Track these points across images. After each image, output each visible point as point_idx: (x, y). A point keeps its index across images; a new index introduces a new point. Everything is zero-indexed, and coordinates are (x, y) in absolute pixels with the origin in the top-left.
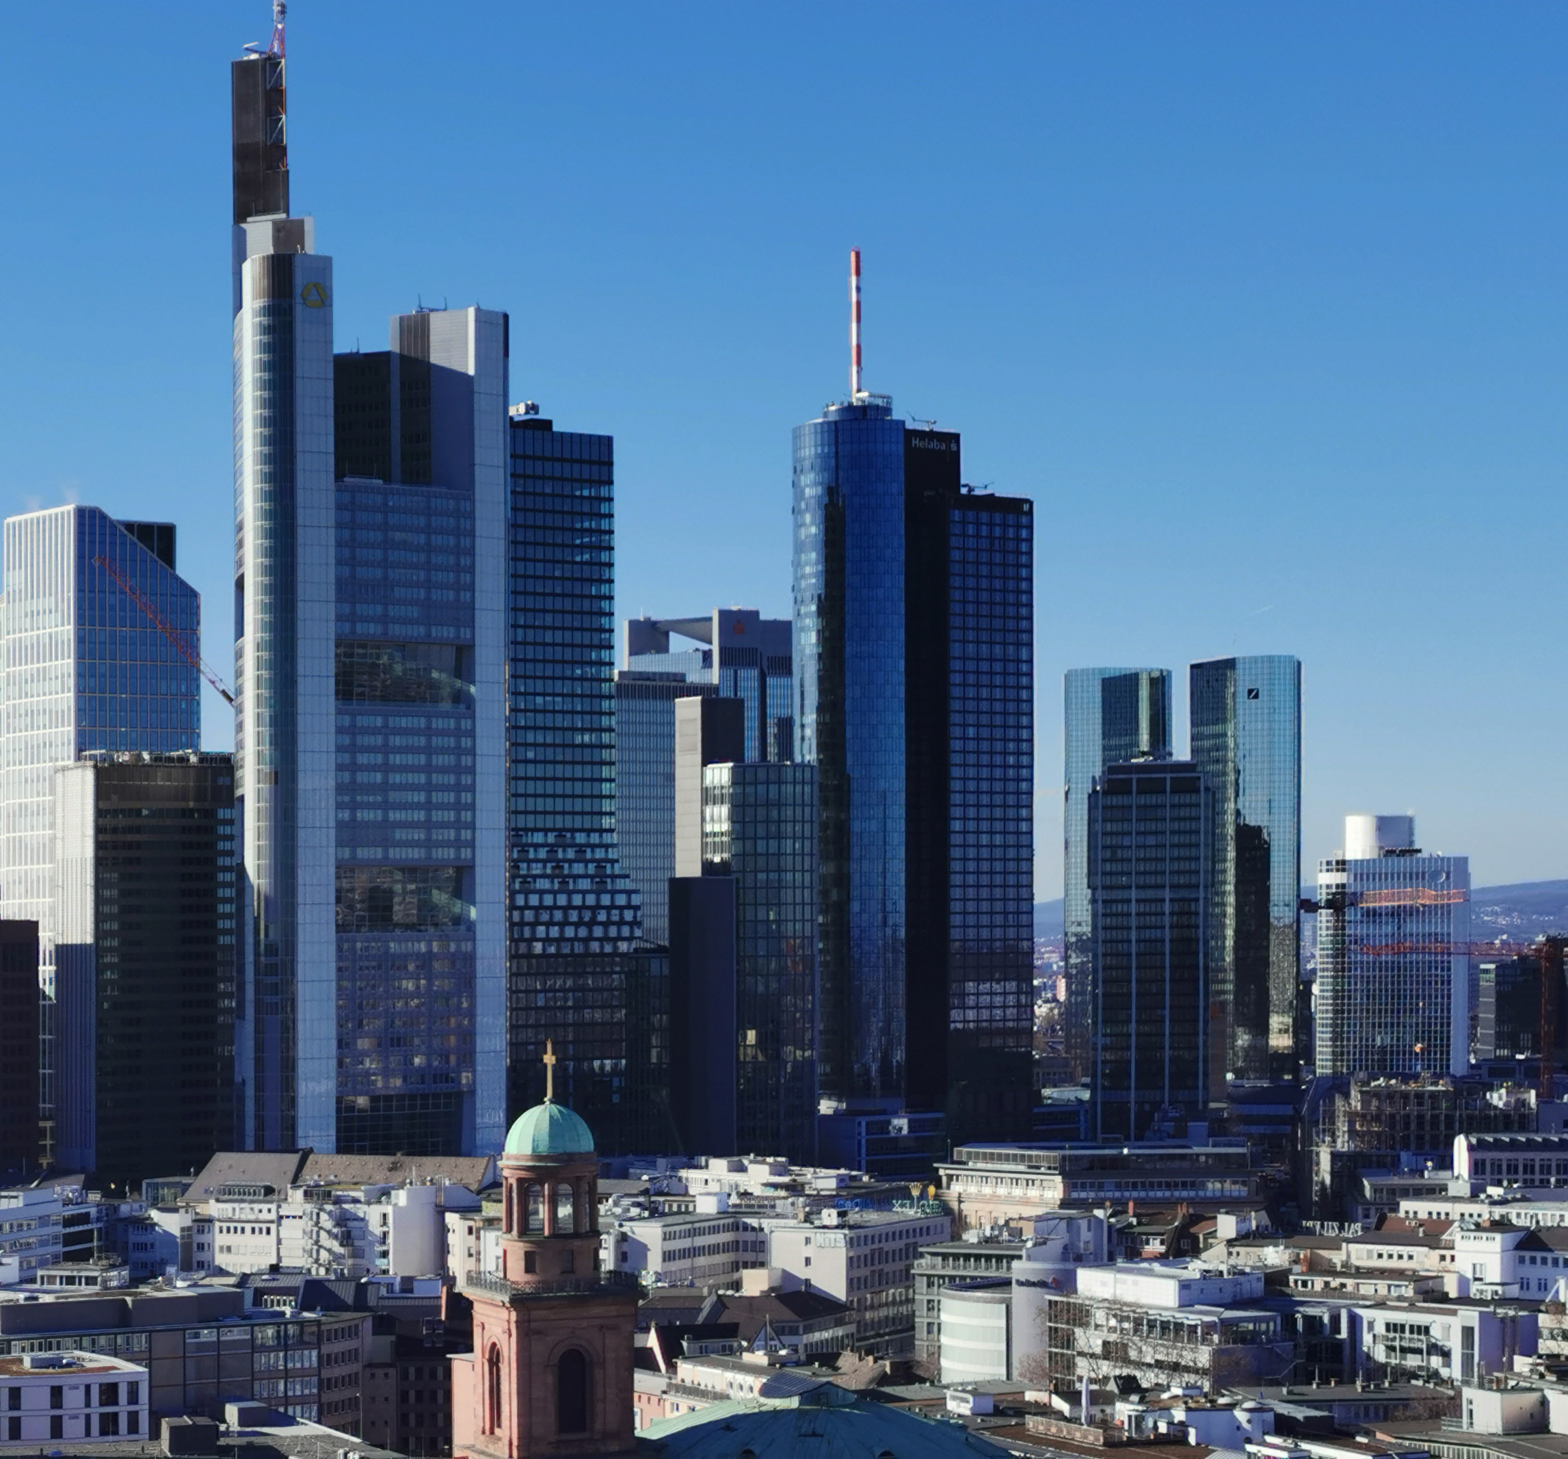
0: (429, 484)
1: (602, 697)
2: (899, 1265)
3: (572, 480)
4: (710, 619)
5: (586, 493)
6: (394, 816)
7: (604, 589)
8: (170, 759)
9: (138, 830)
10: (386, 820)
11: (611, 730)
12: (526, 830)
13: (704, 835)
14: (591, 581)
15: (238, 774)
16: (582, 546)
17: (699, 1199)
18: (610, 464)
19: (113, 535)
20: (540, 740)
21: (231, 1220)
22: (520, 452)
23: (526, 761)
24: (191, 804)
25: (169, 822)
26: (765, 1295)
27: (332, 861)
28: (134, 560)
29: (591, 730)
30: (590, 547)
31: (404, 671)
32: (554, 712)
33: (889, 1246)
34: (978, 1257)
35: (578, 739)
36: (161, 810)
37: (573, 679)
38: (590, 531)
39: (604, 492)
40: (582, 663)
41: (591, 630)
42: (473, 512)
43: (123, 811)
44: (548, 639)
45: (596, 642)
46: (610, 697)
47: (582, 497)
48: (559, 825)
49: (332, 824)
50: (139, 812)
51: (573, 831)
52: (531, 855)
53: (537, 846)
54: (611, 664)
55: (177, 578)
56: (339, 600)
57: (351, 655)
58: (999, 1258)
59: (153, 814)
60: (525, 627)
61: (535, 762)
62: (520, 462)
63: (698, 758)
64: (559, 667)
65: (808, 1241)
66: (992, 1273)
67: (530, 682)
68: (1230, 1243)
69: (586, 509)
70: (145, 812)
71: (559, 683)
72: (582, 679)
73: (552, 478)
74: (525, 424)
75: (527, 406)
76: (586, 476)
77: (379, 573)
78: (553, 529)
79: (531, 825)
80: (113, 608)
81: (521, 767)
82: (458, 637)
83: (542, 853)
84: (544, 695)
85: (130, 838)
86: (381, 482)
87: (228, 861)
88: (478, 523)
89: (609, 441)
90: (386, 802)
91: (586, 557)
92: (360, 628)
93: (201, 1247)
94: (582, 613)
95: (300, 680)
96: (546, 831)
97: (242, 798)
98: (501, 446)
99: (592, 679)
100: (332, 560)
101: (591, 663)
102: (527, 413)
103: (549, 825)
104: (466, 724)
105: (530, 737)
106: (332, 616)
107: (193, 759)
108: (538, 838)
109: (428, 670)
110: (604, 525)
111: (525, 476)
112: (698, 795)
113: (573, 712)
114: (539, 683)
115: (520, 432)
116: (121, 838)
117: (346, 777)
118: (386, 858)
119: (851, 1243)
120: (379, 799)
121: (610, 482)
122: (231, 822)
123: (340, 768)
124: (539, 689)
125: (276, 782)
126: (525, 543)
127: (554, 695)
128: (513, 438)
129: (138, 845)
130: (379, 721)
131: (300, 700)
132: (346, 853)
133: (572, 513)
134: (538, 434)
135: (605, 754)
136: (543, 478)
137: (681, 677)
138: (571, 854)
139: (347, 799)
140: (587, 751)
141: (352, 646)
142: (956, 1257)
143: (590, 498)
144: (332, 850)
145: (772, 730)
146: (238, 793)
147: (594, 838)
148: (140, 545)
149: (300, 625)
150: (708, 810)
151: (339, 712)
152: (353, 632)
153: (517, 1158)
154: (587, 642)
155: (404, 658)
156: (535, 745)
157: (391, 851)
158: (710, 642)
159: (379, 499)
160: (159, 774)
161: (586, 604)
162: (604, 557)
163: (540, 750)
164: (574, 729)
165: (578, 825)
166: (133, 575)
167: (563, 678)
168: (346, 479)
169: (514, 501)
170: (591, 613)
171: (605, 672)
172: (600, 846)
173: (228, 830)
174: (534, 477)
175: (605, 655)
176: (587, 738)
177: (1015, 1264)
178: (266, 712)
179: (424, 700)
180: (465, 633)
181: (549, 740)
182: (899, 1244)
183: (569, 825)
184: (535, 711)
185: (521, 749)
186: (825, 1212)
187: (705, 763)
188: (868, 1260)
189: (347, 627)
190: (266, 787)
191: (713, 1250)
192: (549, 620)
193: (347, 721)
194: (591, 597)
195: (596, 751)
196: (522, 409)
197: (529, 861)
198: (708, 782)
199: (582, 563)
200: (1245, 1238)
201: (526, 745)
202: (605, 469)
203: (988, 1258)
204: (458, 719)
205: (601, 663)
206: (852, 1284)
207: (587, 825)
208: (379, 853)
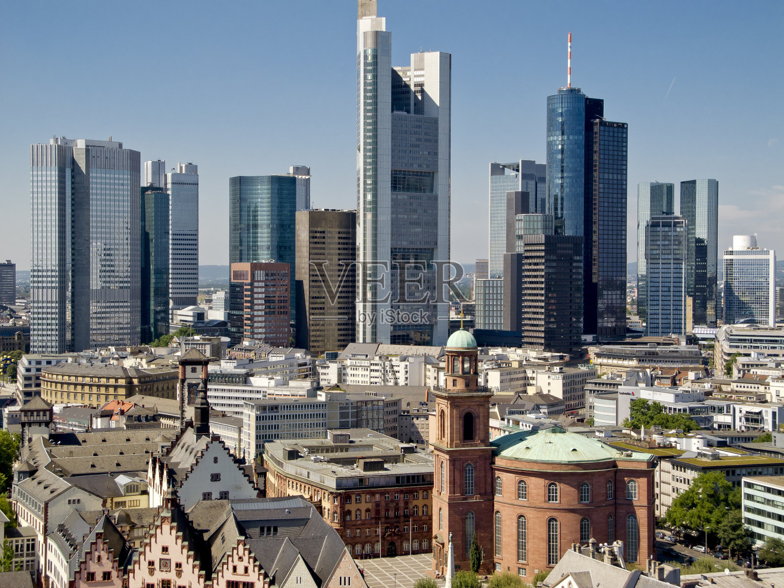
0: (423, 114)
2: (580, 386)
4: (519, 163)
15: (357, 215)
17: (513, 363)
21: (355, 366)
26: (535, 395)
27: (390, 245)
33: (577, 380)
34: (607, 384)
49: (390, 232)
58: (614, 385)
63: (514, 212)
65: (549, 377)
66: (612, 389)
68: (693, 382)
86: (406, 113)
88: (439, 128)
93: (344, 374)
95: (379, 182)
97: (359, 223)
98: (448, 101)
100: (390, 141)
106: (390, 160)
109: (422, 180)
117: (395, 216)
119: (564, 378)
123: (392, 213)
130: (406, 197)
132: (394, 243)
141: (397, 171)
142: (600, 384)
144: (390, 242)
145: (539, 203)
149: (379, 163)
153: (451, 348)
158: (518, 172)
168: (395, 112)
177: (619, 387)
182: (581, 379)
186: (555, 368)
187: (516, 213)
188: (570, 384)
191: (517, 379)
193: (395, 197)
200: (698, 379)
203: (610, 384)
206: (564, 392)
208: (405, 243)
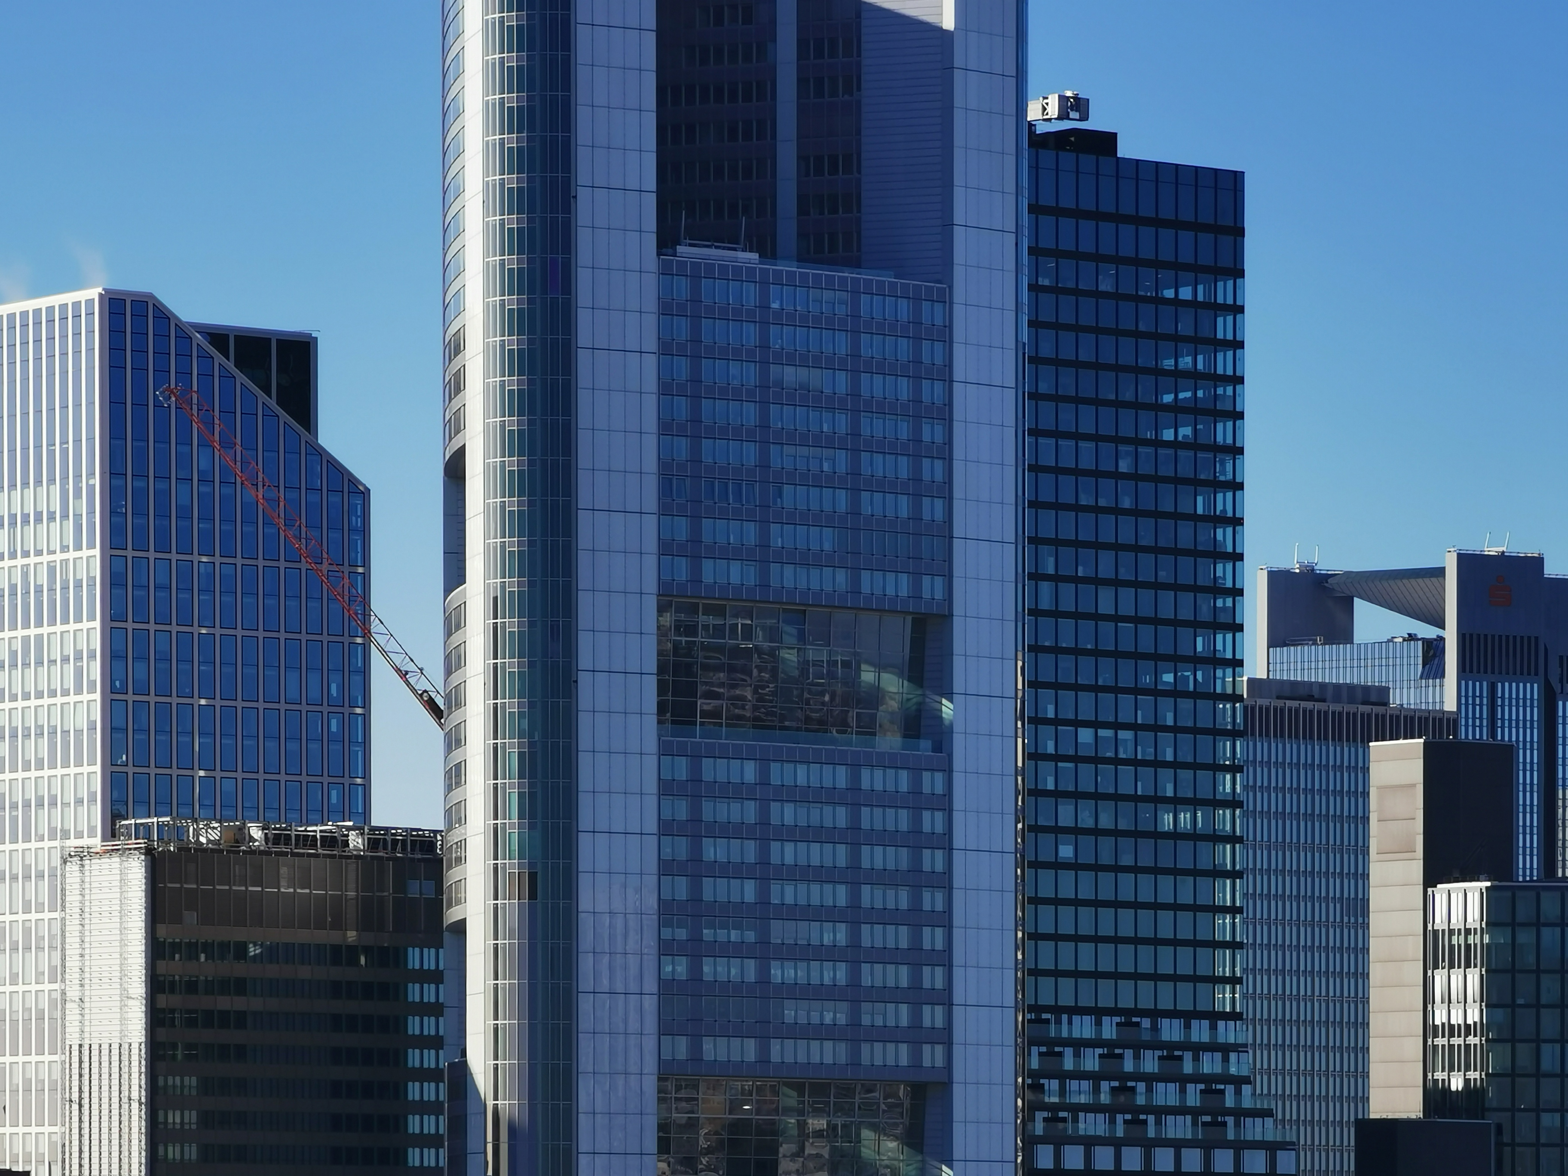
0: (856, 264)
1: (1217, 733)
3: (1157, 264)
4: (1440, 572)
5: (1186, 293)
6: (780, 973)
7: (1223, 502)
8: (308, 841)
9: (240, 986)
10: (764, 979)
11: (1234, 803)
12: (1057, 1010)
13: (1429, 1030)
14: (1196, 483)
15: (452, 876)
16: (1176, 408)
18: (1239, 232)
19: (184, 355)
20: (1086, 820)
22: (1048, 200)
23: (1058, 865)
24: (352, 935)
25: (305, 972)
27: (651, 1065)
28: (228, 412)
29: (1194, 803)
30: (1194, 411)
31: (804, 666)
32: (1116, 761)
35: (1167, 821)
36: (289, 947)
37: (1155, 692)
38: (1194, 375)
39: (1223, 293)
40: (1176, 660)
41: (1195, 589)
42: (949, 327)
43: (207, 947)
44: (1106, 607)
45: (1205, 615)
46: (1234, 734)
47: (1176, 302)
48: (1125, 1001)
49: (651, 985)
50: (241, 950)
51: (1155, 1014)
52: (1069, 1064)
53: (1079, 1045)
54: (1237, 663)
55: (321, 453)
56: (665, 510)
57: (691, 630)
59: (272, 953)
60: (1056, 578)
61: (1075, 866)
62: (1047, 221)
63: (1416, 868)
64: (1126, 667)
67: (1067, 696)
69: (1185, 328)
70: (252, 951)
71: (1126, 700)
72: (1175, 693)
73: (1117, 260)
74: (1059, 140)
75: (1063, 99)
76: (1186, 257)
77: (750, 453)
78: (1118, 368)
79: (1066, 1000)
80: (185, 514)
81: (1046, 876)
82: (917, 596)
83: (1091, 1061)
84: (1096, 725)
85: (224, 1003)
86: (754, 256)
87: (429, 1059)
88: (959, 351)
89: (1236, 179)
90: (764, 942)
91: (1185, 431)
92: (709, 571)
94: (1176, 552)
95: (584, 679)
96: (1098, 1013)
97: (460, 928)
98: (1011, 187)
99: (1195, 695)
100: (651, 423)
101: (1196, 661)
102: (1063, 116)
103: (1106, 1001)
104: (931, 783)
105: (1066, 815)
106: (651, 544)
107: (356, 841)
108: (1083, 1028)
109: (851, 666)
110: (1223, 363)
111: (1057, 254)
112: (1415, 947)
113: (1157, 764)
114: (1086, 699)
115: (1047, 156)
116: (204, 1002)
117: (681, 888)
118: (764, 1060)
120: (751, 936)
121: (1238, 273)
122: (436, 977)
123: (666, 868)
124: (1086, 713)
125: (533, 896)
126: (1056, 398)
127: (1117, 726)
128: (1035, 168)
129: (240, 1019)
130: (750, 772)
131: (584, 721)
132: (681, 1047)
133: (1155, 336)
134: (1088, 161)
135: (1226, 855)
136: (1097, 258)
137: (1379, 695)
138: (1150, 1063)
139: (682, 934)
140: (1184, 847)
141: (693, 609)
143: (1193, 304)
144: (650, 1043)
146: (452, 915)
147: (1200, 1032)
148: (241, 378)
149: (583, 560)
150: (1439, 977)
151: (665, 750)
152: (696, 579)
154: (1186, 614)
155: (802, 637)
156: (1076, 831)
157: (775, 1046)
158: (1440, 624)
159: (751, 294)
160: (284, 871)
161: (1185, 535)
162: (1223, 433)
163: (1087, 841)
164: (1157, 800)
165: (1166, 1003)
166: (227, 444)
167: (1136, 691)
168: (680, 249)
169: (1035, 306)
170: (1195, 553)
171: (1224, 680)
172: (1212, 1047)
173: (430, 993)
174: (1077, 256)
175: (1222, 642)
176: (1185, 818)
178: (512, 747)
179: (843, 726)
180: (934, 589)
181: (1106, 821)
183: (1146, 1003)
184: (1076, 759)
185: (1046, 840)
187: (1432, 878)
189: (682, 569)
190: (511, 905)
192: (1106, 565)
193: (682, 768)
194: (1194, 518)
195: (1204, 847)
196: (1053, 110)
197: (1063, 1077)
198: (1440, 922)
199: (1175, 445)
201: (1057, 830)
202: (1226, 240)
204: (916, 771)
205: (1215, 661)
207: (1185, 1005)
208: (750, 1050)
